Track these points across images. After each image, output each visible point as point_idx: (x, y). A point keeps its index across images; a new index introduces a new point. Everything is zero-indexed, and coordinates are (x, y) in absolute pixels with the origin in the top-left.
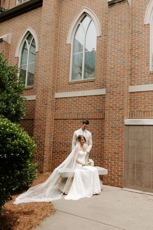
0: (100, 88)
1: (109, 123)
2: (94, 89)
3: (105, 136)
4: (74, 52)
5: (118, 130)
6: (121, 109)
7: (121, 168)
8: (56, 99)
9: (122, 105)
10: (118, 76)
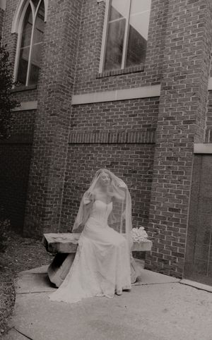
0: (153, 84)
1: (164, 150)
2: (142, 86)
3: (155, 176)
4: (110, 19)
5: (180, 163)
6: (189, 122)
7: (181, 240)
8: (75, 106)
9: (192, 113)
10: (188, 54)
